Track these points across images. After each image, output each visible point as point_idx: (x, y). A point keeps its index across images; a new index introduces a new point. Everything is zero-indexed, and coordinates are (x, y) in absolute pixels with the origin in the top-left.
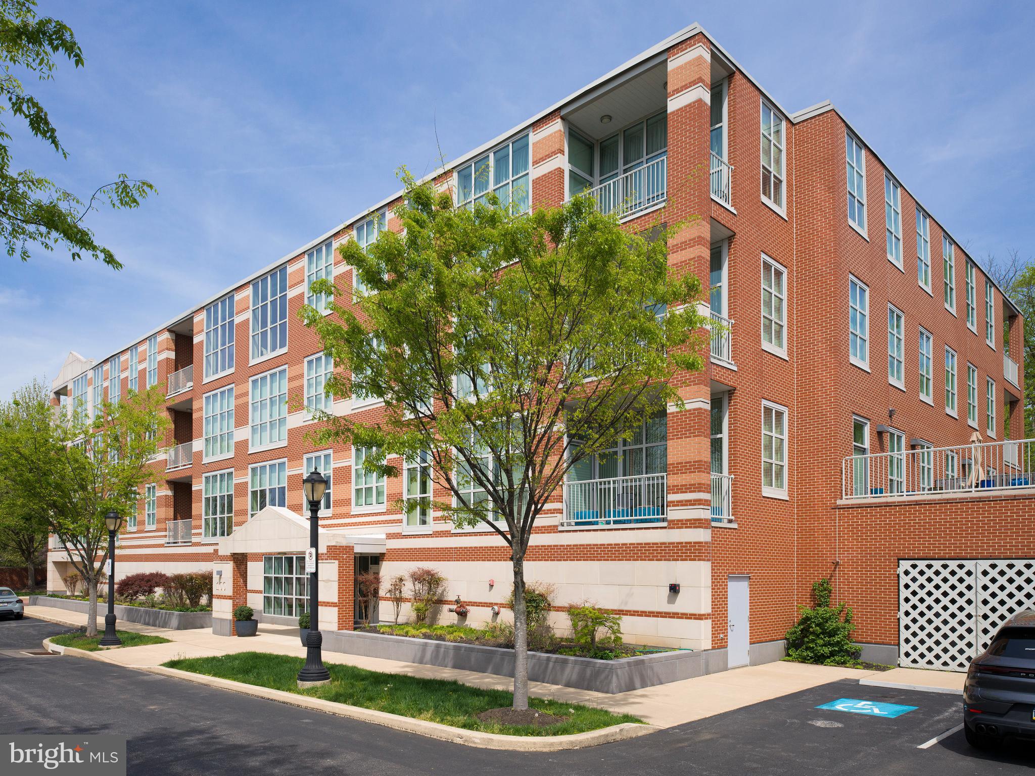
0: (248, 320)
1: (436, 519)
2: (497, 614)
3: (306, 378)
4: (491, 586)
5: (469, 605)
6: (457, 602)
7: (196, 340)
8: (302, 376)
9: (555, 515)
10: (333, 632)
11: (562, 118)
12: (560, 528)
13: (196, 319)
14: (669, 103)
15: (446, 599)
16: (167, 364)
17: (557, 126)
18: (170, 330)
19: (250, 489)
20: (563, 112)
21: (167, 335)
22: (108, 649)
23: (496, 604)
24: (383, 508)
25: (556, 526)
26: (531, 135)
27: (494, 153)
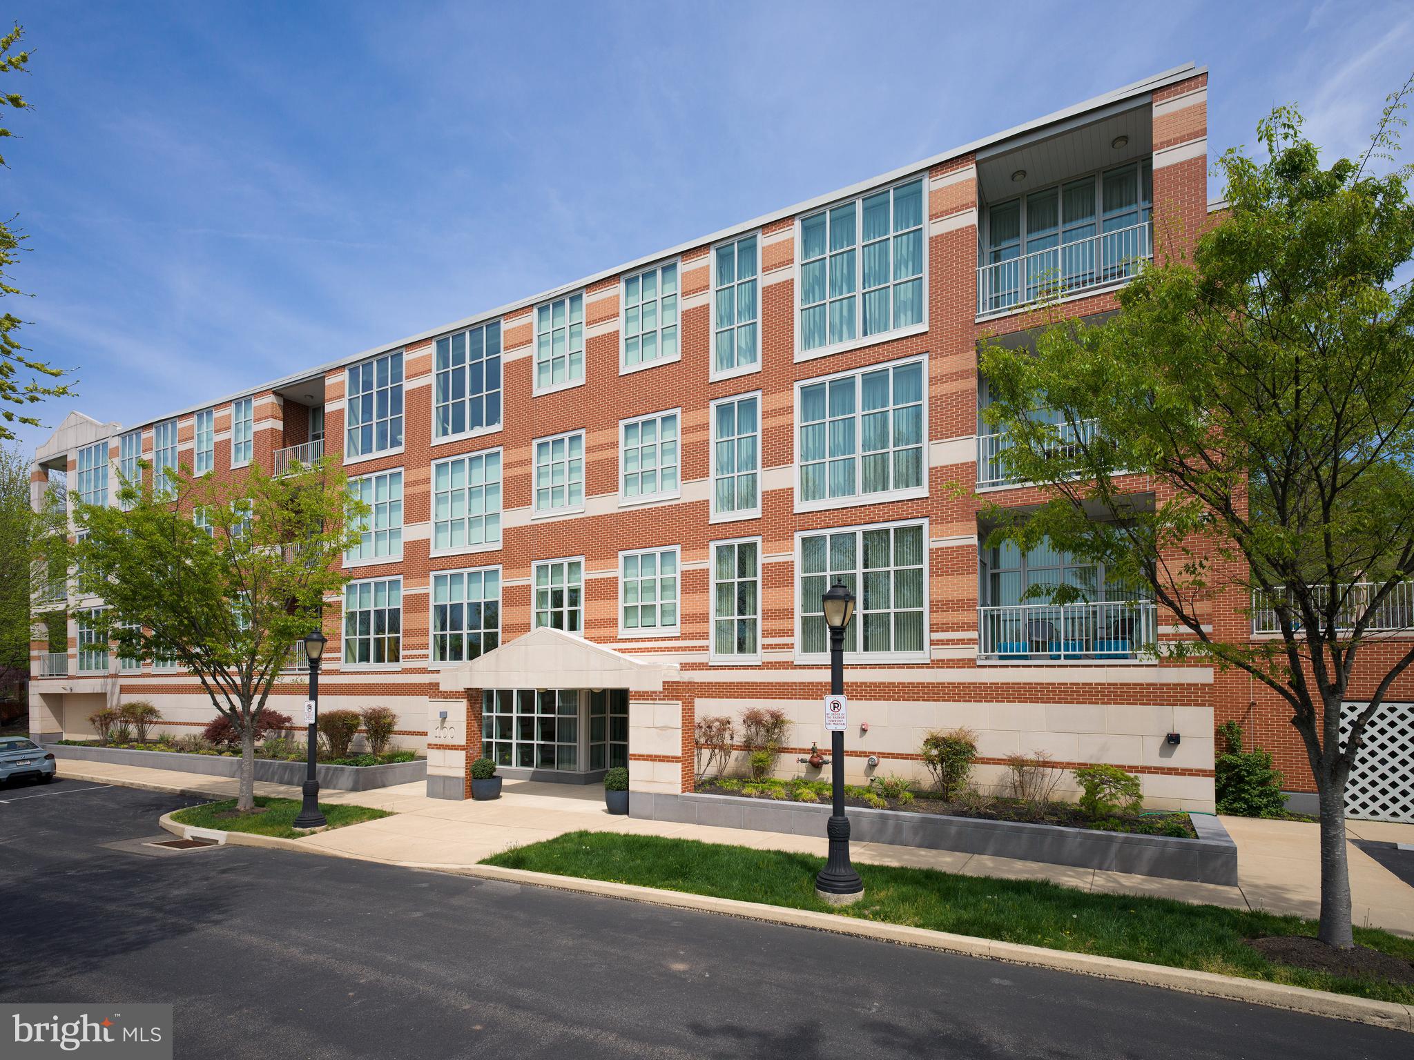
0: (429, 386)
1: (764, 647)
2: (872, 766)
3: (535, 465)
4: (864, 731)
5: (826, 754)
6: (814, 750)
7: (329, 408)
8: (529, 462)
9: (971, 646)
10: (676, 796)
11: (977, 164)
12: (979, 663)
13: (329, 381)
14: (1155, 158)
15: (785, 745)
16: (272, 436)
17: (969, 173)
18: (276, 393)
19: (432, 604)
20: (979, 157)
21: (271, 399)
22: (313, 833)
23: (874, 753)
24: (675, 631)
25: (974, 660)
26: (926, 181)
27: (863, 200)
